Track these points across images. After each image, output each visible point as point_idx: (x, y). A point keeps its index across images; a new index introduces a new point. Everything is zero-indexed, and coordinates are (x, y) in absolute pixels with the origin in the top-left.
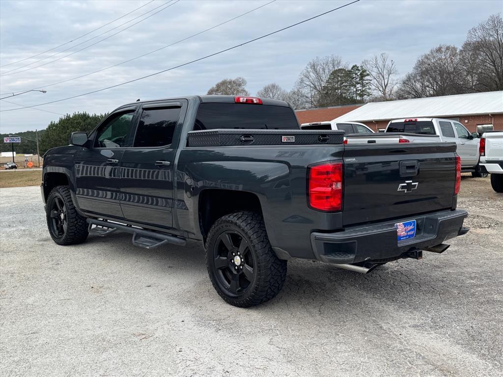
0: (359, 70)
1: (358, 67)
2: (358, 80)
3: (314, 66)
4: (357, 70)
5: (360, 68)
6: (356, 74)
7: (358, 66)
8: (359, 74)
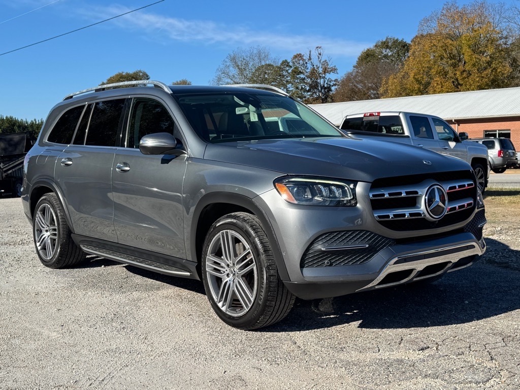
0: (291, 67)
1: (289, 63)
2: (289, 78)
3: (233, 59)
4: (287, 66)
5: (291, 64)
6: (287, 71)
7: (288, 61)
8: (290, 71)
